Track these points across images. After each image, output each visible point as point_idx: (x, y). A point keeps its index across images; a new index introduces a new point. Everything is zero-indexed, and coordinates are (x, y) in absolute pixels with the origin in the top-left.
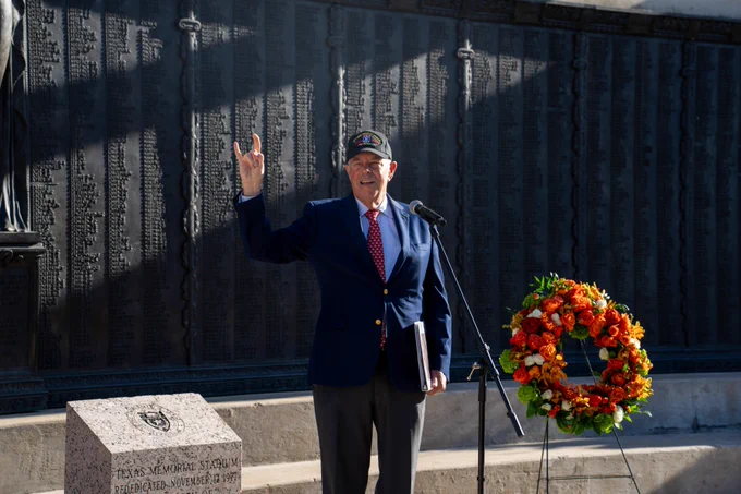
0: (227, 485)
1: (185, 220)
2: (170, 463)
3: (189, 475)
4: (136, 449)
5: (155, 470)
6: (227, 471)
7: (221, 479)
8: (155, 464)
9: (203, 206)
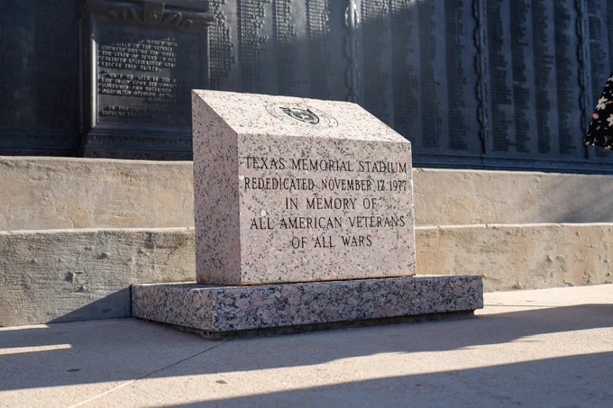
0: (395, 195)
1: (347, 16)
2: (319, 158)
3: (344, 175)
4: (271, 133)
5: (298, 164)
6: (394, 178)
7: (387, 186)
8: (299, 156)
9: (362, 6)
